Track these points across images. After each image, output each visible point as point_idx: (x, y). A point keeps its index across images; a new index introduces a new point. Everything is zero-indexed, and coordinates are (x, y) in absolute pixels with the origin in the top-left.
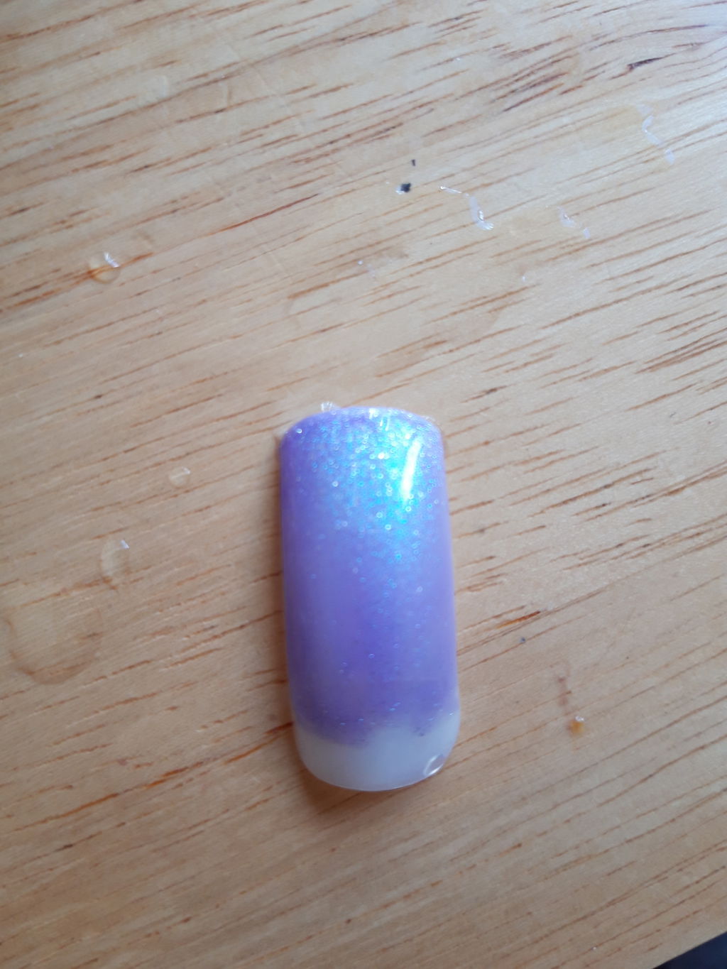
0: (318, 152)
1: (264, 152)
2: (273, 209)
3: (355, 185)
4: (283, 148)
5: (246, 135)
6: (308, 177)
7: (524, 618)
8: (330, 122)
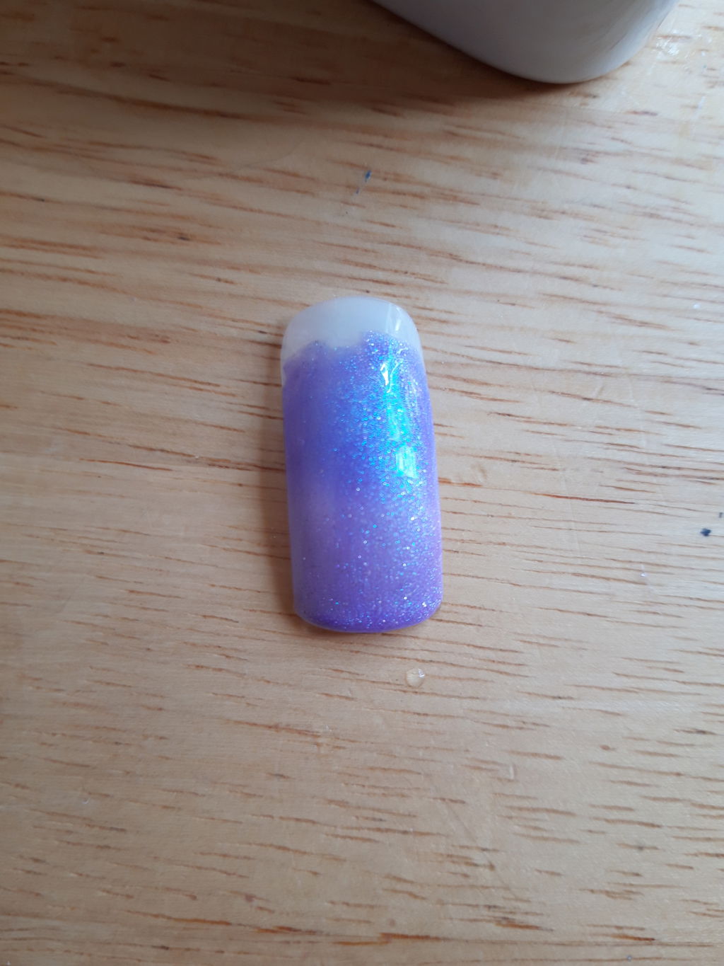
0: (650, 470)
1: (608, 449)
2: (593, 498)
3: (667, 511)
4: (623, 453)
5: (600, 429)
6: (633, 486)
7: (639, 939)
8: (670, 451)
